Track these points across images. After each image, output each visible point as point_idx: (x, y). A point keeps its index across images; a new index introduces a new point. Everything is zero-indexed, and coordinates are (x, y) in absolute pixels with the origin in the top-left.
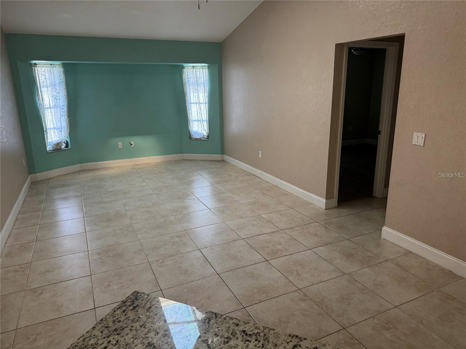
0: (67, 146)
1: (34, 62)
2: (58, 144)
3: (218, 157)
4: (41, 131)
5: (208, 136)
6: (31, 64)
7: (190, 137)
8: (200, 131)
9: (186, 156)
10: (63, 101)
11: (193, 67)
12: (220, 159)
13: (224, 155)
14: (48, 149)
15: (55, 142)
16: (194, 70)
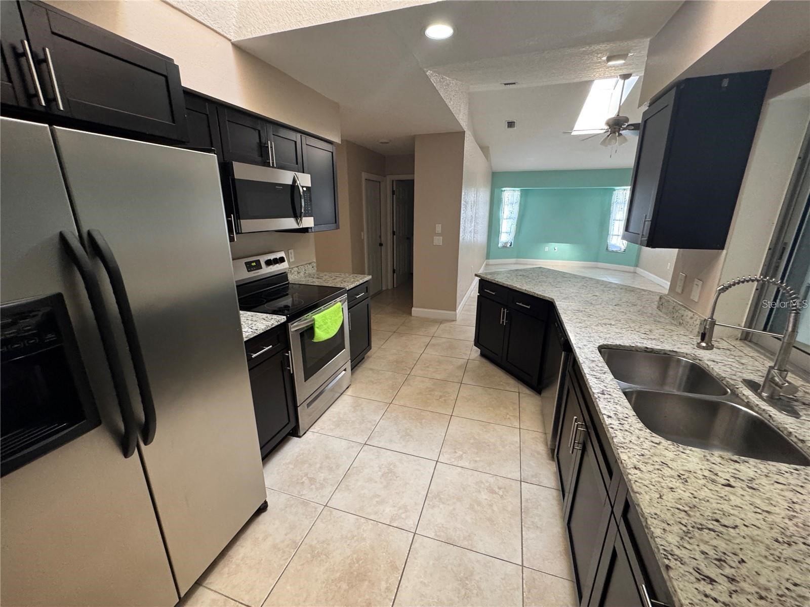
0: (510, 246)
1: (503, 189)
2: (506, 243)
3: (631, 269)
4: (498, 233)
5: (625, 250)
6: (502, 191)
7: (607, 249)
8: (618, 245)
9: (600, 265)
10: (516, 215)
11: (624, 189)
12: (632, 271)
13: (638, 268)
14: (499, 245)
15: (505, 242)
16: (625, 192)
